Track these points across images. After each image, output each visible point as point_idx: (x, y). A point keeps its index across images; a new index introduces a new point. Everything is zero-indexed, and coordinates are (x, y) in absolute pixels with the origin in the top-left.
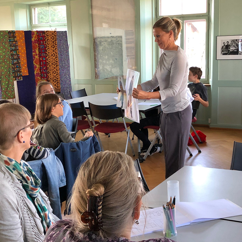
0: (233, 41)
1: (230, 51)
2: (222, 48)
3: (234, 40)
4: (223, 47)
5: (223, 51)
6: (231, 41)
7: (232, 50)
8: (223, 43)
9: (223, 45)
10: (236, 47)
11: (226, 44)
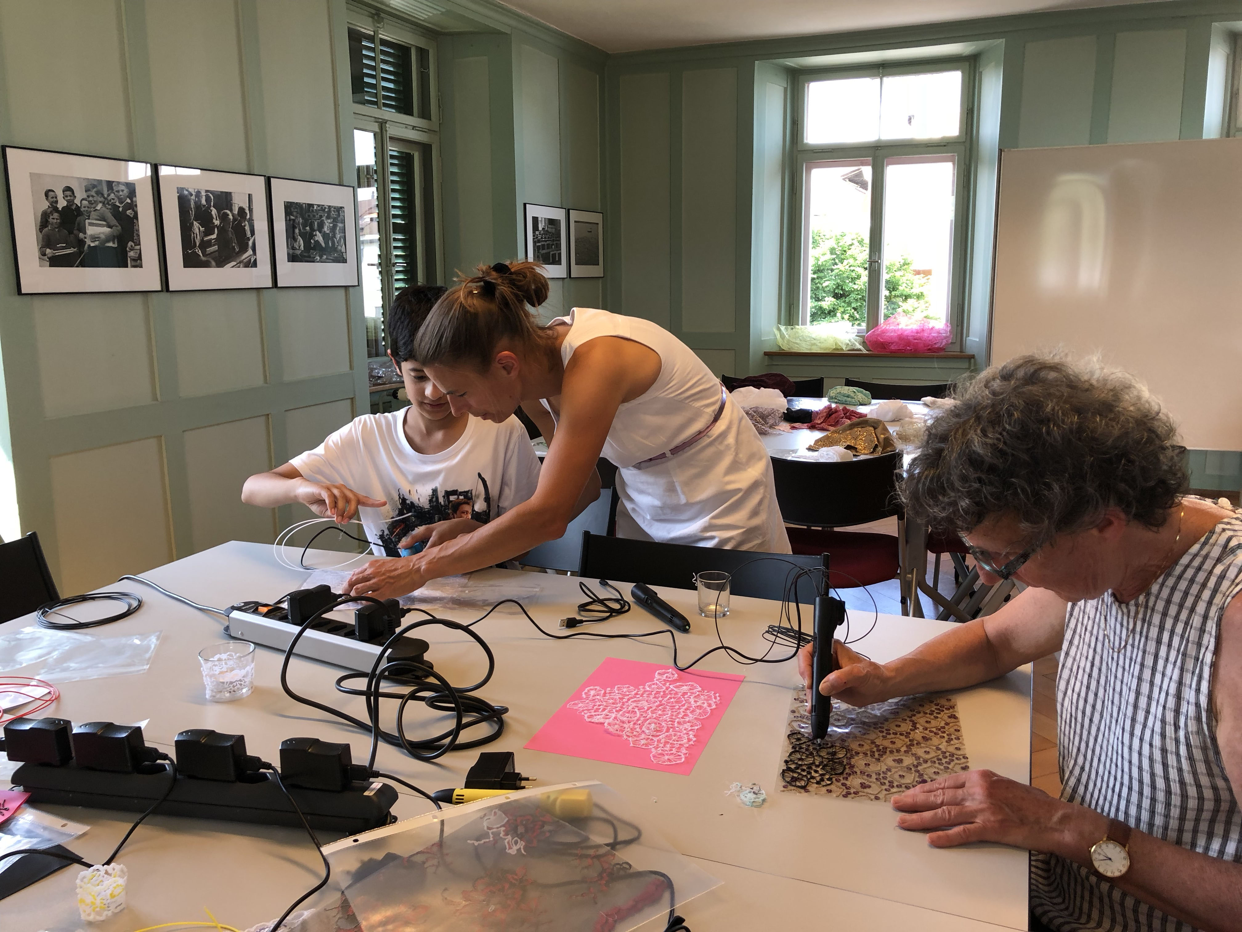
0: (95, 187)
1: (89, 242)
2: (44, 222)
3: (100, 181)
4: (45, 215)
5: (47, 242)
6: (85, 184)
7: (94, 238)
8: (47, 194)
9: (45, 205)
10: (114, 222)
11: (62, 203)
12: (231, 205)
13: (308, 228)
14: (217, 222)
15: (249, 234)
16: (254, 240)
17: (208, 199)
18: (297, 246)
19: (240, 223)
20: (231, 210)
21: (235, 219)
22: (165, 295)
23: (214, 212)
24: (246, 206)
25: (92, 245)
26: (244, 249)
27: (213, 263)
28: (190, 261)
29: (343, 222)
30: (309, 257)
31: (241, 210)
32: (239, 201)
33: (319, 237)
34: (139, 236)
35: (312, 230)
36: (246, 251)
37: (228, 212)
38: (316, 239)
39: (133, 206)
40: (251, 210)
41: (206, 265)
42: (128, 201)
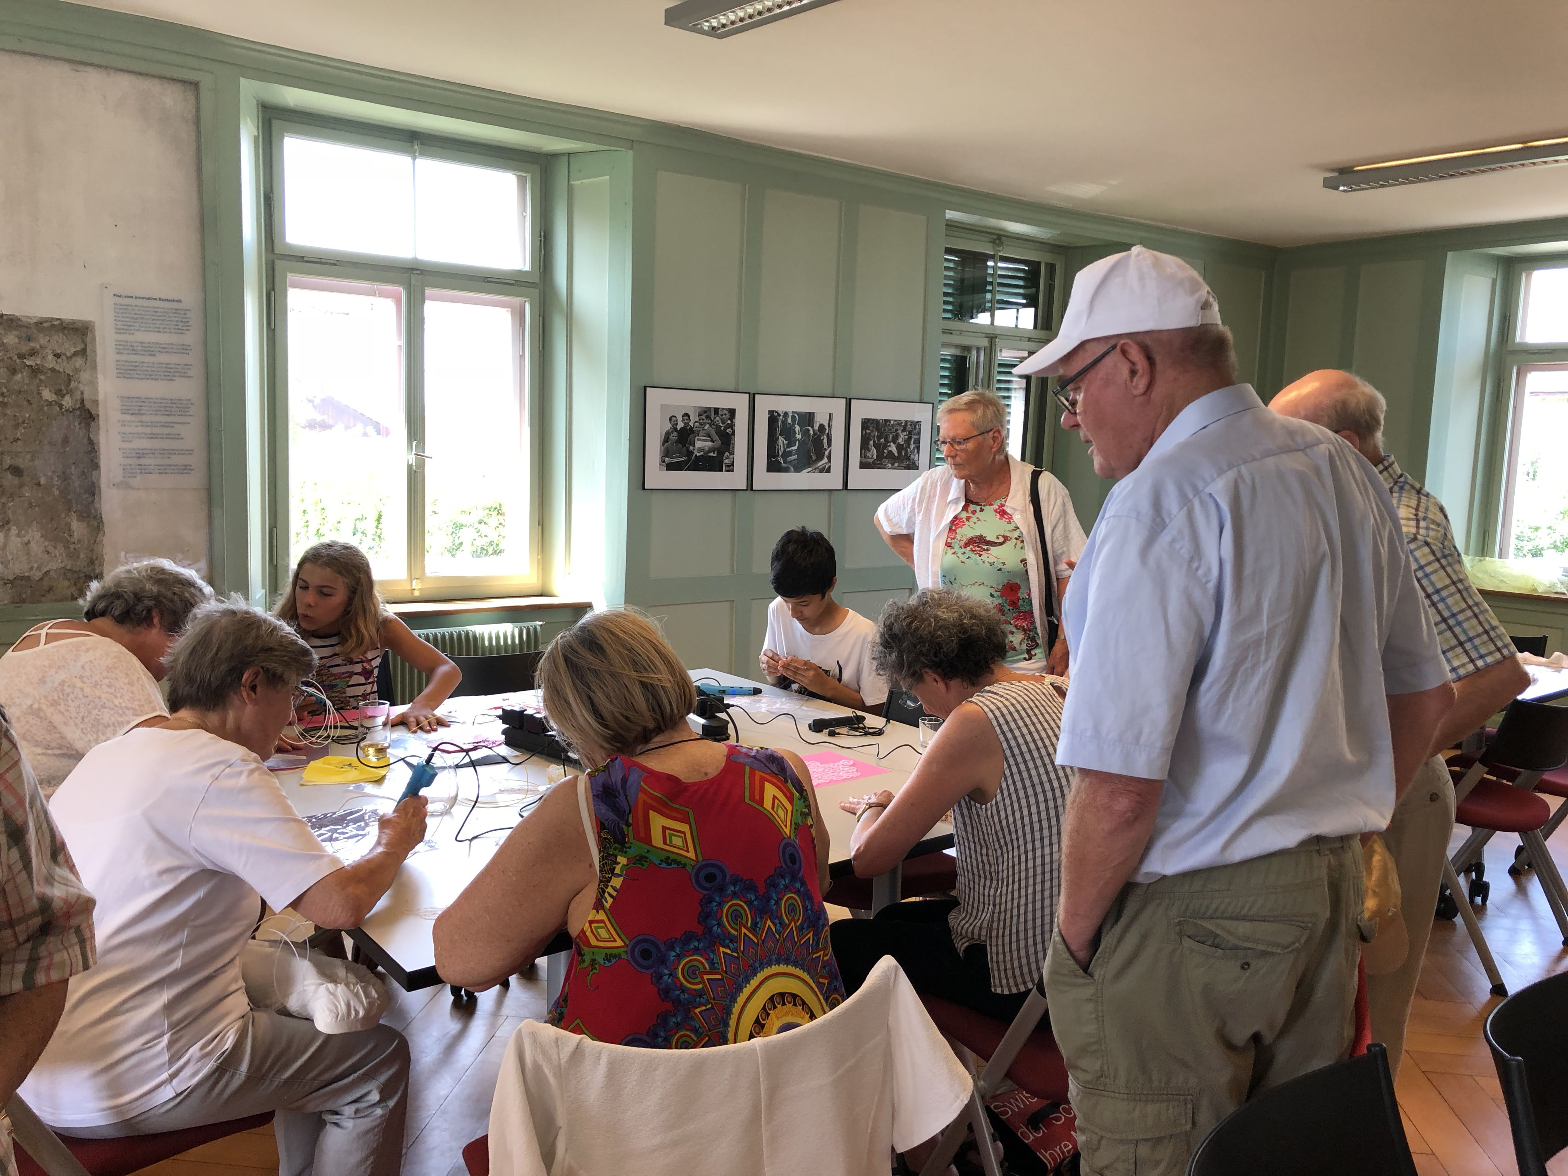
0: (706, 413)
1: (696, 453)
2: (666, 439)
3: (710, 408)
4: (668, 434)
5: (666, 453)
6: (698, 410)
7: (700, 450)
8: (670, 419)
9: (668, 426)
10: (716, 438)
11: (680, 425)
12: (813, 422)
13: (882, 440)
14: (799, 437)
15: (826, 446)
16: (830, 452)
17: (793, 417)
18: (869, 455)
19: (819, 437)
20: (812, 427)
21: (815, 434)
22: (749, 493)
23: (797, 428)
24: (826, 424)
25: (698, 455)
26: (820, 457)
27: (792, 469)
28: (773, 466)
29: (919, 434)
30: (881, 464)
31: (822, 427)
32: (821, 419)
33: (893, 448)
34: (733, 447)
35: (887, 441)
36: (822, 459)
37: (810, 428)
38: (890, 449)
39: (732, 426)
40: (830, 426)
41: (786, 470)
42: (729, 422)
